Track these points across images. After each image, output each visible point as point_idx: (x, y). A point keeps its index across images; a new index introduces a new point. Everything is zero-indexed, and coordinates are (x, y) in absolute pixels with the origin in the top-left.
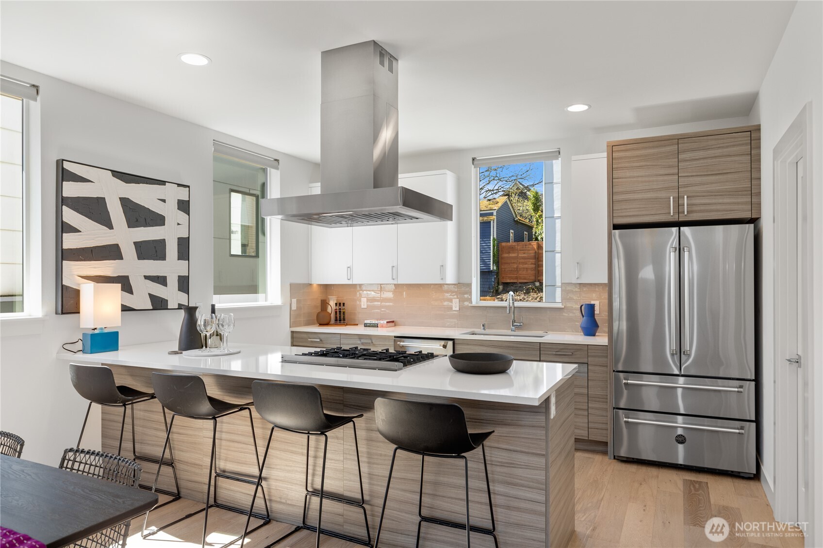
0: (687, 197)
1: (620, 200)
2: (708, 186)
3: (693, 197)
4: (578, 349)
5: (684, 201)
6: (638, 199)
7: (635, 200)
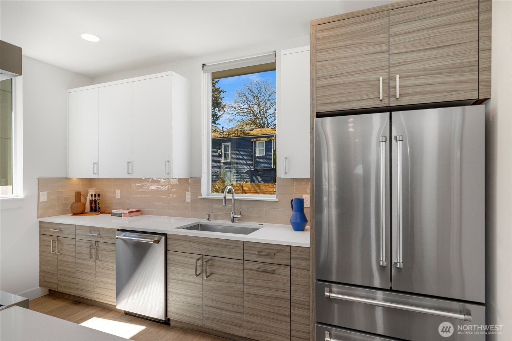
0: (400, 78)
1: (324, 85)
2: (424, 63)
3: (406, 77)
4: (280, 250)
5: (396, 82)
6: (343, 84)
7: (341, 84)
